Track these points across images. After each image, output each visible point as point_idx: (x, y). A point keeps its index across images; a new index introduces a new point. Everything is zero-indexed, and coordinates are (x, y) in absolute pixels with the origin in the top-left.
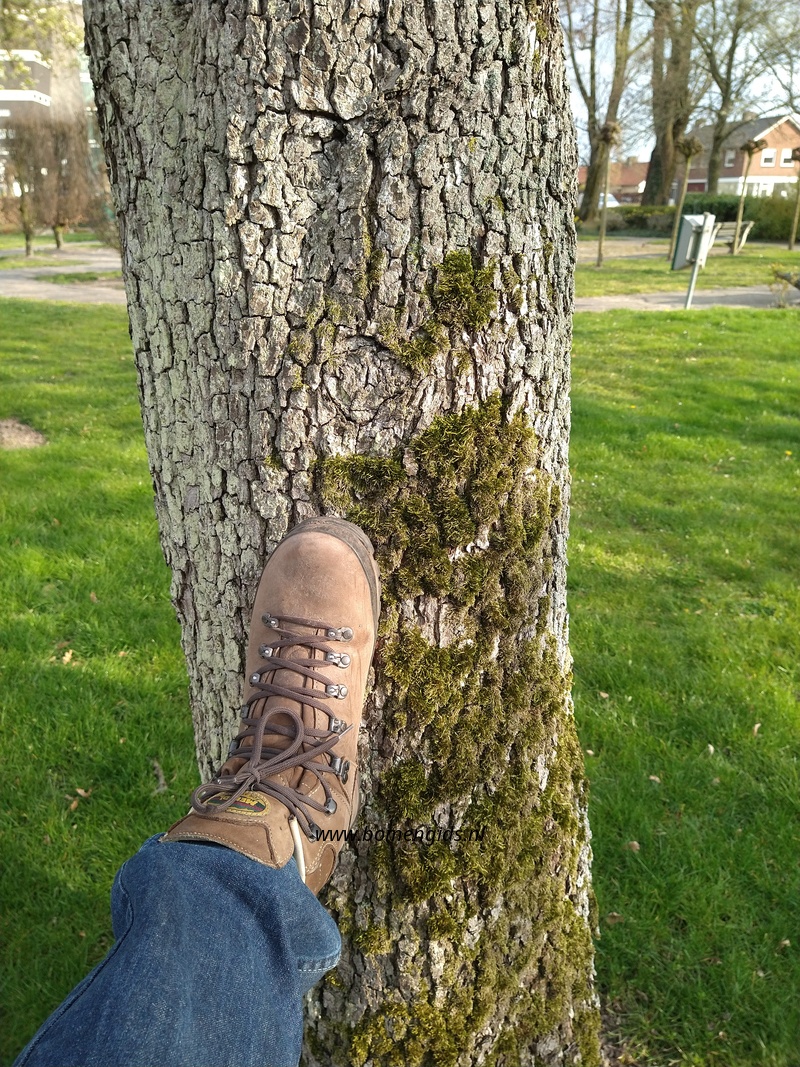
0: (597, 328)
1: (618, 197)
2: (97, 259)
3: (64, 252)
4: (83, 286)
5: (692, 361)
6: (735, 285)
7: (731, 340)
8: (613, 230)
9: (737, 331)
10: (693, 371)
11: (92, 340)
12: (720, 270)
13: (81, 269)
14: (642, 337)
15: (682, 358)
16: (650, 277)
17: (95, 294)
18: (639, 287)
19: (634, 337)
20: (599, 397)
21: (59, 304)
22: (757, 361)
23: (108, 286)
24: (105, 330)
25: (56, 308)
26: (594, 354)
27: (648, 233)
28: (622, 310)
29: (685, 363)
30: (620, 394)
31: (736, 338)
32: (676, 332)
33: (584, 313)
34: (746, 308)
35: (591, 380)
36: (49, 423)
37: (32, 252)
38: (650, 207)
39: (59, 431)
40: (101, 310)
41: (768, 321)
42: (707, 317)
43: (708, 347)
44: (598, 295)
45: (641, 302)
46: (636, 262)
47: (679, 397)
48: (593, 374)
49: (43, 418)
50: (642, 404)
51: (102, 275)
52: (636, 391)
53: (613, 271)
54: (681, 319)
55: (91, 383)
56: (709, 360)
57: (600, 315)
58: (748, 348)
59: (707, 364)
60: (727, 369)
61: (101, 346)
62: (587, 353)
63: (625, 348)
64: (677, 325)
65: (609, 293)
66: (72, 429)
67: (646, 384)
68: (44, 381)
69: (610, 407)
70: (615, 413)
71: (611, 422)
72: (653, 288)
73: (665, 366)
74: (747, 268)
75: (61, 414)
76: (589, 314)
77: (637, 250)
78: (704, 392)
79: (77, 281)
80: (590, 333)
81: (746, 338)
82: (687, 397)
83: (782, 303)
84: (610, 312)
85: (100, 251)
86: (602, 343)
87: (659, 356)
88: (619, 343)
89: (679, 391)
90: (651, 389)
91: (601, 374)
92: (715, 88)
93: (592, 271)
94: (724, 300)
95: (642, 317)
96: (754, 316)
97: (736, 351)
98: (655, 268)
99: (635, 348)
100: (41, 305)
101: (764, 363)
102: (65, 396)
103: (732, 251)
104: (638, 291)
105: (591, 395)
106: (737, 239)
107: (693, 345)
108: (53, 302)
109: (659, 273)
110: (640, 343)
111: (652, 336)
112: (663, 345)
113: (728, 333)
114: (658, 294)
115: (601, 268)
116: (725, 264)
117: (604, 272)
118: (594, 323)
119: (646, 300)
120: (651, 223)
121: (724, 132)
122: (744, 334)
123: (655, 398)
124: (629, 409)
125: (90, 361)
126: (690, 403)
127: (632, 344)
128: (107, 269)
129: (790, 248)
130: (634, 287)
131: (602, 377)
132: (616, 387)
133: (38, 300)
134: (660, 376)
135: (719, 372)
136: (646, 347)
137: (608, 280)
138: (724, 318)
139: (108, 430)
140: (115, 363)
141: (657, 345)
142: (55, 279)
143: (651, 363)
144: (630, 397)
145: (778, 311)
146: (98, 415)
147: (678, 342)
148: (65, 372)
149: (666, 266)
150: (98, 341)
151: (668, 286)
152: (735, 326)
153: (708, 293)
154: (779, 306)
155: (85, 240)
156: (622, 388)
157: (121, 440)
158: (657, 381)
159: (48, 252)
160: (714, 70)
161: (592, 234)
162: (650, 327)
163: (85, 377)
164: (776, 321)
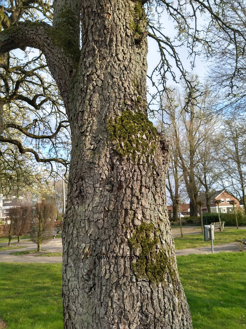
0: (187, 262)
1: (183, 214)
2: (30, 245)
3: (20, 243)
4: (25, 256)
5: (219, 274)
6: (225, 243)
7: (230, 265)
8: (184, 224)
9: (230, 261)
10: (221, 278)
11: (26, 278)
12: (219, 238)
13: (24, 249)
14: (202, 265)
15: (216, 273)
16: (198, 241)
17: (28, 259)
18: (196, 245)
19: (199, 265)
20: (194, 291)
21: (17, 264)
22: (240, 273)
23: (32, 256)
24: (30, 274)
25: (16, 266)
26: (188, 273)
27: (194, 225)
28: (193, 254)
29: (218, 275)
30: (200, 290)
31: (231, 264)
32: (212, 263)
33: (182, 256)
34: (231, 251)
35: (189, 284)
36: (8, 317)
37: (10, 244)
38: (193, 217)
39: (11, 321)
40: (29, 266)
41: (239, 257)
42: (220, 256)
43: (223, 268)
44: (184, 248)
45: (198, 251)
46: (193, 236)
47: (219, 290)
48: (189, 281)
49: (7, 315)
50: (208, 294)
51: (31, 251)
52: (205, 288)
53: (187, 239)
54: (212, 258)
55: (24, 297)
56: (225, 274)
57: (186, 257)
58: (236, 268)
59: (225, 275)
60: (231, 276)
61: (29, 281)
62: (186, 273)
63: (197, 270)
64: (211, 260)
65: (187, 248)
66: (16, 320)
67: (207, 285)
68: (9, 298)
69: (198, 296)
70: (200, 298)
71: (200, 303)
72: (200, 245)
73: (212, 276)
74: (227, 236)
75: (13, 313)
76: (183, 256)
77: (192, 231)
78: (227, 287)
79: (23, 254)
80: (185, 264)
81: (234, 264)
82: (222, 289)
83: (241, 249)
84: (189, 255)
85: (31, 242)
86: (190, 268)
87: (209, 272)
88: (195, 268)
89: (219, 287)
90: (210, 287)
91: (192, 281)
92: (203, 186)
93: (180, 239)
94: (223, 249)
95: (200, 257)
96: (234, 255)
97: (232, 269)
98: (199, 238)
99: (200, 269)
100: (11, 265)
101: (242, 273)
102: (15, 304)
103: (220, 230)
104: (196, 247)
105: (191, 290)
106: (221, 227)
107: (218, 267)
108: (15, 263)
109: (201, 239)
110: (201, 268)
111: (205, 265)
112: (209, 268)
113: (228, 262)
114: (203, 247)
115: (183, 238)
116: (220, 235)
117: (184, 240)
118: (186, 260)
119: (199, 250)
120: (194, 222)
121: (209, 197)
122: (233, 262)
123: (211, 291)
124: (204, 296)
125: (24, 288)
126: (224, 292)
127: (199, 268)
128: (33, 249)
129: (238, 228)
130: (194, 245)
131: (193, 283)
132: (198, 287)
133: (10, 263)
134: (211, 281)
135: (229, 278)
136: (204, 269)
137: (186, 243)
138: (225, 257)
139: (28, 319)
140: (32, 288)
141: (207, 268)
142: (16, 254)
143: (207, 275)
144: (203, 291)
145: (241, 252)
146: (25, 312)
147: (213, 267)
148: (16, 293)
149: (202, 237)
150: (28, 278)
151: (205, 244)
152: (229, 259)
153: (217, 246)
154: (241, 251)
155: (27, 238)
156: (200, 287)
157: (32, 323)
158: (211, 283)
159: (15, 243)
160: (202, 182)
161: (178, 226)
162: (203, 261)
163: (23, 295)
164: (241, 257)
